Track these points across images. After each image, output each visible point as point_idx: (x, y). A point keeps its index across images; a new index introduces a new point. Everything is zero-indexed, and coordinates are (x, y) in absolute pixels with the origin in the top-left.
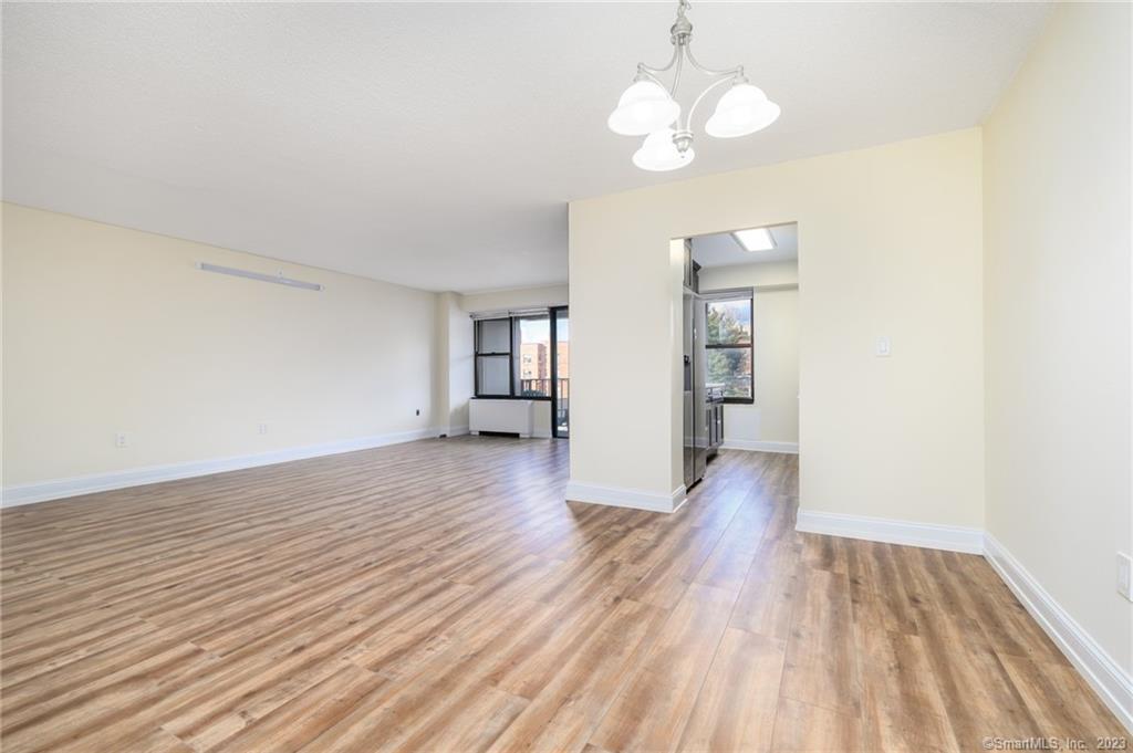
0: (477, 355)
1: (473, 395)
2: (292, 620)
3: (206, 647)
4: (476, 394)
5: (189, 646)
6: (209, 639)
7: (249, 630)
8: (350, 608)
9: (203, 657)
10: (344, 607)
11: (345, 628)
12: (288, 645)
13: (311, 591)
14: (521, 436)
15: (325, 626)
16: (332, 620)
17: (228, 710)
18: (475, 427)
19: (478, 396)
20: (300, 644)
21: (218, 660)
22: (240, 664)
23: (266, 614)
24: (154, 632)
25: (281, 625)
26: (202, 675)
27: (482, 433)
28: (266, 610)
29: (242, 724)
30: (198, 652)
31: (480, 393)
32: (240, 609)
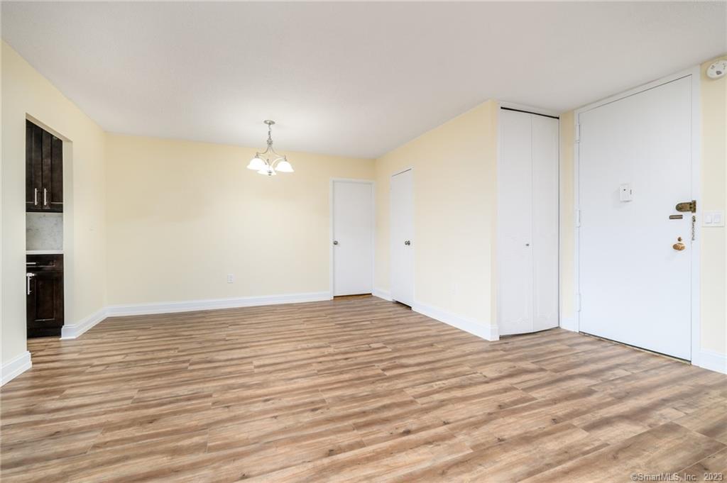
2: (341, 373)
3: (380, 371)
5: (388, 374)
6: (379, 375)
7: (362, 374)
8: (314, 370)
9: (381, 367)
10: (316, 372)
11: (325, 361)
12: (349, 362)
13: (320, 389)
15: (331, 365)
16: (326, 367)
17: (374, 349)
20: (344, 361)
21: (376, 364)
22: (369, 360)
23: (352, 380)
24: (405, 388)
25: (347, 372)
26: (382, 361)
28: (350, 383)
29: (371, 345)
30: (383, 370)
32: (362, 388)
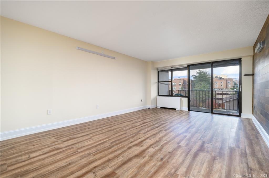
0: (158, 82)
1: (157, 94)
4: (158, 95)
14: (176, 110)
18: (159, 106)
19: (159, 95)
27: (161, 108)
31: (159, 94)
